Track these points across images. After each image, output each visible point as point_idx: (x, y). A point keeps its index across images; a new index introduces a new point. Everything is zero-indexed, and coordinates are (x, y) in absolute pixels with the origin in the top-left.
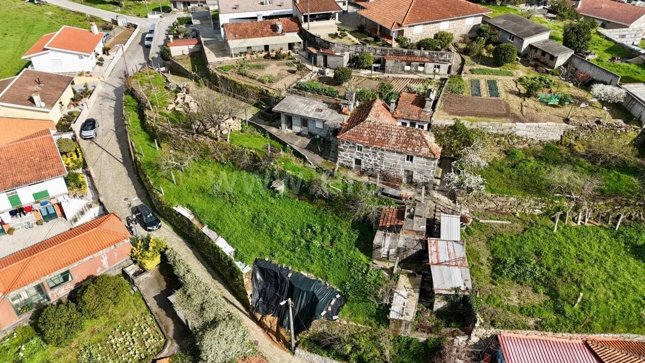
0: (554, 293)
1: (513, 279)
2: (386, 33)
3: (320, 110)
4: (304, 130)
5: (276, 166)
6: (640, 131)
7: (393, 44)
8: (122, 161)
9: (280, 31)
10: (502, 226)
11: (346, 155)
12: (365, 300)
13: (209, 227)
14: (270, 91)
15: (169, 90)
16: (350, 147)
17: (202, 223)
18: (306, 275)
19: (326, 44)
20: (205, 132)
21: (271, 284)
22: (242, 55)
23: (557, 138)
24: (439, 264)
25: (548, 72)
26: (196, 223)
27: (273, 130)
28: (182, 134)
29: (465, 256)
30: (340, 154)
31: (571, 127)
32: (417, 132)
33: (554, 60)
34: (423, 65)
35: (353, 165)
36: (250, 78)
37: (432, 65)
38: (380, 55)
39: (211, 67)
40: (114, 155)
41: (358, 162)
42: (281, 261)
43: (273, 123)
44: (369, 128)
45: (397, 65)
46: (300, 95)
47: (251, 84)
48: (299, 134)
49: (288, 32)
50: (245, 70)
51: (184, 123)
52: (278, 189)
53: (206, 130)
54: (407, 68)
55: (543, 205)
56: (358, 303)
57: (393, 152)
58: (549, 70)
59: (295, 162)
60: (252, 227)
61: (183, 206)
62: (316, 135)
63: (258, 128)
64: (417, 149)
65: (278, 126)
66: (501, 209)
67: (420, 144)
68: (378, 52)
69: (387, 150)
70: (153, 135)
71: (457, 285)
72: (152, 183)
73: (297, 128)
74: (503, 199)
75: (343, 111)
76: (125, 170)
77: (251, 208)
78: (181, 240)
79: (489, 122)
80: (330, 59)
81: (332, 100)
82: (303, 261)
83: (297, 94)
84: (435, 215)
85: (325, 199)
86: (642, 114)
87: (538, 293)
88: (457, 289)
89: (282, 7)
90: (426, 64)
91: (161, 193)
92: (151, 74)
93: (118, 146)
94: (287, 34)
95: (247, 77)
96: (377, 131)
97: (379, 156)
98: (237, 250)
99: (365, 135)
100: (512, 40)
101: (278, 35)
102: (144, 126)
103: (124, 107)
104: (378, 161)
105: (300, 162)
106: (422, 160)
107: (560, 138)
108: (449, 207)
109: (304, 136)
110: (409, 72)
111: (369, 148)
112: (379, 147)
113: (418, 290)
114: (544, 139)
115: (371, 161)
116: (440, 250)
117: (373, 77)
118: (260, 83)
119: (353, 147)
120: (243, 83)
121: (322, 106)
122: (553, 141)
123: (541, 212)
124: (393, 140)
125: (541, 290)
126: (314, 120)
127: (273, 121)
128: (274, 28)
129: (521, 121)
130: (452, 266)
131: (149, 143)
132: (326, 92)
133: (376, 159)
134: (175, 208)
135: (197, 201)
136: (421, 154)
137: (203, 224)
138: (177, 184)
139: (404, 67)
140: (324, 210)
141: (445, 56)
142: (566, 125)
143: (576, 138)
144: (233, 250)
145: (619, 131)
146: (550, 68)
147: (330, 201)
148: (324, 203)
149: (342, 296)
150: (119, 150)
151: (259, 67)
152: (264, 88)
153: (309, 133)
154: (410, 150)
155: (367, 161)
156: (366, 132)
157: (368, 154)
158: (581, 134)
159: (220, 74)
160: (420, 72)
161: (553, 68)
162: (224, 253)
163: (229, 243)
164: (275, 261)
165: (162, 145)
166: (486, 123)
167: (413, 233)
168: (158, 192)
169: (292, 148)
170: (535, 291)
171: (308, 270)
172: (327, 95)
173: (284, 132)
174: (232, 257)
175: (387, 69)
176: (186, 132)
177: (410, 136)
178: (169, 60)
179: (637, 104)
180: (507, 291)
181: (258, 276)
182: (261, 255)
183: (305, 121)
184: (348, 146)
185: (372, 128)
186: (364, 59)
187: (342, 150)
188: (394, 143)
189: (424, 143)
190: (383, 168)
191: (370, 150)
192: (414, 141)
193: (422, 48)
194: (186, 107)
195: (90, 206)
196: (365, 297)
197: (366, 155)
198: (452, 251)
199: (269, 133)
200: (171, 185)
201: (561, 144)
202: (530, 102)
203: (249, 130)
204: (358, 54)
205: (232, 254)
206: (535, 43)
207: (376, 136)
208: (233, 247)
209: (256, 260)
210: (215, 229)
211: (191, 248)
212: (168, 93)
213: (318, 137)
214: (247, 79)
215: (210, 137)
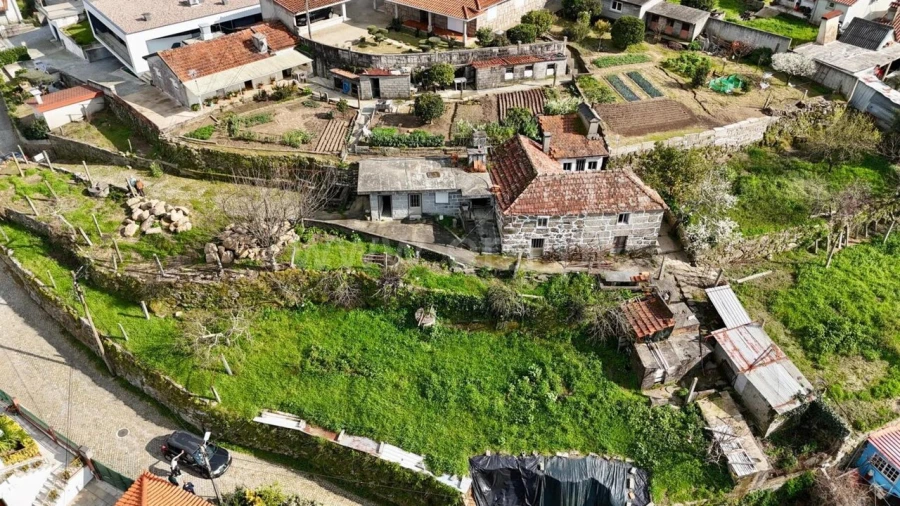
0: (889, 355)
1: (836, 351)
2: (440, 26)
3: (436, 174)
4: (415, 212)
5: (410, 288)
6: (845, 106)
7: (466, 42)
8: (63, 360)
9: (264, 49)
10: (766, 279)
11: (518, 237)
12: (677, 461)
13: (349, 433)
14: (318, 158)
15: (98, 197)
16: (526, 223)
17: (330, 429)
18: (566, 455)
19: (365, 60)
20: (236, 262)
21: (507, 490)
22: (212, 104)
23: (760, 137)
24: (751, 367)
25: (686, 47)
26: (315, 432)
27: (357, 225)
28: (194, 277)
29: (773, 342)
30: (507, 238)
31: (775, 119)
32: (622, 175)
33: (691, 29)
34: (531, 68)
35: (530, 250)
36: (263, 143)
37: (544, 65)
38: (457, 63)
39: (167, 136)
40: (37, 352)
41: (538, 243)
42: (516, 448)
43: (346, 213)
44: (548, 185)
45: (494, 74)
46: (376, 154)
47: (272, 153)
48: (406, 221)
49: (278, 49)
50: (240, 129)
51: (182, 254)
52: (429, 324)
53: (236, 256)
54: (509, 76)
55: (799, 235)
56: (671, 471)
57: (600, 214)
58: (687, 44)
59: (434, 270)
60: (429, 407)
61: (271, 410)
62: (438, 216)
63: (329, 228)
64: (633, 202)
65: (363, 215)
66: (749, 256)
67: (632, 193)
68: (454, 58)
69: (589, 215)
70: (127, 295)
71: (796, 391)
72: (180, 386)
73: (400, 212)
74: (752, 242)
75: (476, 166)
76: (82, 375)
77: (402, 372)
78: (281, 470)
79: (683, 136)
80: (383, 84)
81: (436, 152)
82: (551, 435)
83: (371, 154)
84: (682, 292)
85: (518, 318)
86: (843, 84)
87: (872, 360)
88: (798, 396)
89: (227, 6)
90: (536, 65)
91: (215, 400)
92: (31, 174)
93: (35, 333)
94: (279, 53)
95: (255, 141)
96: (562, 188)
97: (575, 226)
98: (428, 455)
99: (546, 200)
100: (619, 9)
101: (264, 57)
102: (92, 280)
103: (10, 252)
104: (573, 233)
105: (443, 268)
106: (643, 216)
107: (762, 136)
108: (692, 274)
109: (416, 222)
110: (513, 82)
111: (559, 218)
112: (576, 212)
113: (740, 416)
114: (744, 143)
115: (561, 236)
116: (737, 345)
117: (465, 99)
118: (289, 149)
119: (531, 222)
120: (254, 154)
121: (432, 166)
122: (755, 144)
123: (795, 245)
124: (592, 197)
125: (875, 355)
126: (433, 193)
127: (345, 210)
128: (252, 46)
129: (718, 125)
130: (768, 363)
131: (119, 310)
132: (424, 141)
133: (570, 232)
134: (257, 419)
135: (294, 391)
136: (641, 208)
137: (333, 431)
138: (233, 373)
139: (503, 76)
140: (520, 336)
141: (552, 48)
142: (768, 118)
143: (780, 133)
144: (420, 459)
145: (825, 112)
146: (686, 41)
147: (528, 319)
148: (516, 324)
149: (639, 468)
150: (42, 341)
151: (261, 119)
152: (303, 156)
153: (424, 215)
154: (623, 205)
155: (555, 238)
156: (545, 194)
157: (557, 227)
158: (785, 125)
159: (196, 147)
160: (527, 79)
161: (690, 41)
162: (409, 470)
163: (406, 448)
164: (505, 452)
165: (154, 306)
166: (680, 138)
167: (682, 330)
168: (208, 401)
169: (415, 248)
170: (868, 359)
171: (568, 447)
172: (425, 145)
173: (379, 222)
174: (426, 472)
175: (480, 83)
176: (199, 270)
177: (613, 184)
178: (47, 137)
179: (831, 72)
180: (839, 372)
181: (485, 488)
182: (475, 450)
183: (415, 198)
184: (522, 223)
185: (552, 186)
186: (443, 74)
187: (510, 232)
188: (596, 201)
189: (638, 189)
190: (580, 243)
191: (561, 221)
192: (622, 190)
193: (520, 42)
194: (165, 224)
195: (66, 477)
196: (674, 456)
197: (554, 230)
198: (752, 341)
199: (357, 232)
200: (225, 379)
201: (765, 144)
202: (701, 93)
203: (313, 236)
204: (423, 67)
205: (423, 466)
206: (652, 8)
207: (563, 196)
208: (418, 453)
209: (471, 462)
210: (363, 433)
211: (311, 478)
212: (100, 204)
213: (441, 218)
214: (259, 146)
215: (251, 268)
